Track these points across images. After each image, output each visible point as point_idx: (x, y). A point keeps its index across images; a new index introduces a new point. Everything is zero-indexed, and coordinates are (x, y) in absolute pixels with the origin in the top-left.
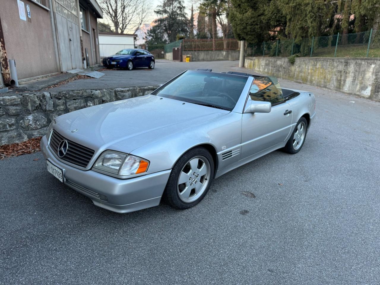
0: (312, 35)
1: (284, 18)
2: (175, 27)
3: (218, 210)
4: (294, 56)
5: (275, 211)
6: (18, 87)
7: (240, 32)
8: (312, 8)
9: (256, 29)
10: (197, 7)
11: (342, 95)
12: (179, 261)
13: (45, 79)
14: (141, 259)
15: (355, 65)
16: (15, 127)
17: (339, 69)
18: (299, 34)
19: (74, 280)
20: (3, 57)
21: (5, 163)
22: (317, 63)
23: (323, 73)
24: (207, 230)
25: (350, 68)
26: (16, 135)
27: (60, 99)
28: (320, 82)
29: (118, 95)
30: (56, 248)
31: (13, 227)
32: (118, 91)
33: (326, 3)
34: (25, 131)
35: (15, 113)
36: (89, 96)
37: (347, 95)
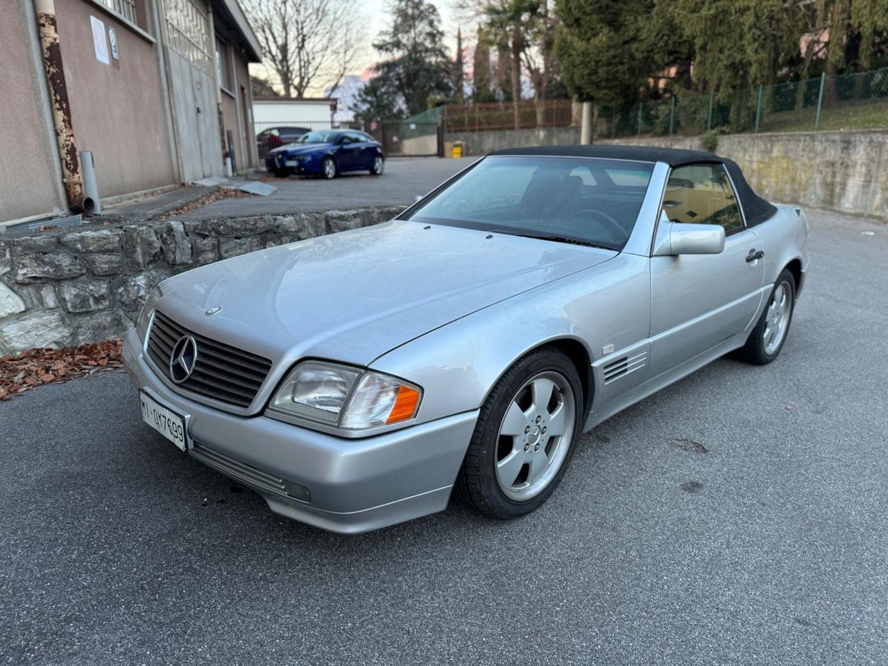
0: (758, 82)
1: (687, 44)
2: (421, 81)
3: (625, 482)
4: (714, 132)
5: (767, 483)
6: (100, 215)
7: (582, 82)
8: (757, 17)
9: (619, 75)
10: (472, 31)
11: (838, 220)
12: (568, 601)
13: (150, 199)
14: (475, 597)
15: (868, 147)
16: (108, 303)
17: (828, 159)
18: (727, 79)
19: (327, 649)
20: (68, 145)
21: (94, 386)
22: (772, 145)
23: (787, 169)
24: (614, 529)
25: (855, 153)
26: (110, 323)
27: (205, 237)
28: (782, 190)
29: (333, 227)
30: (265, 576)
31: (150, 528)
32: (333, 218)
33: (786, 5)
34: (128, 312)
35: (107, 270)
36: (269, 231)
37: (850, 217)
